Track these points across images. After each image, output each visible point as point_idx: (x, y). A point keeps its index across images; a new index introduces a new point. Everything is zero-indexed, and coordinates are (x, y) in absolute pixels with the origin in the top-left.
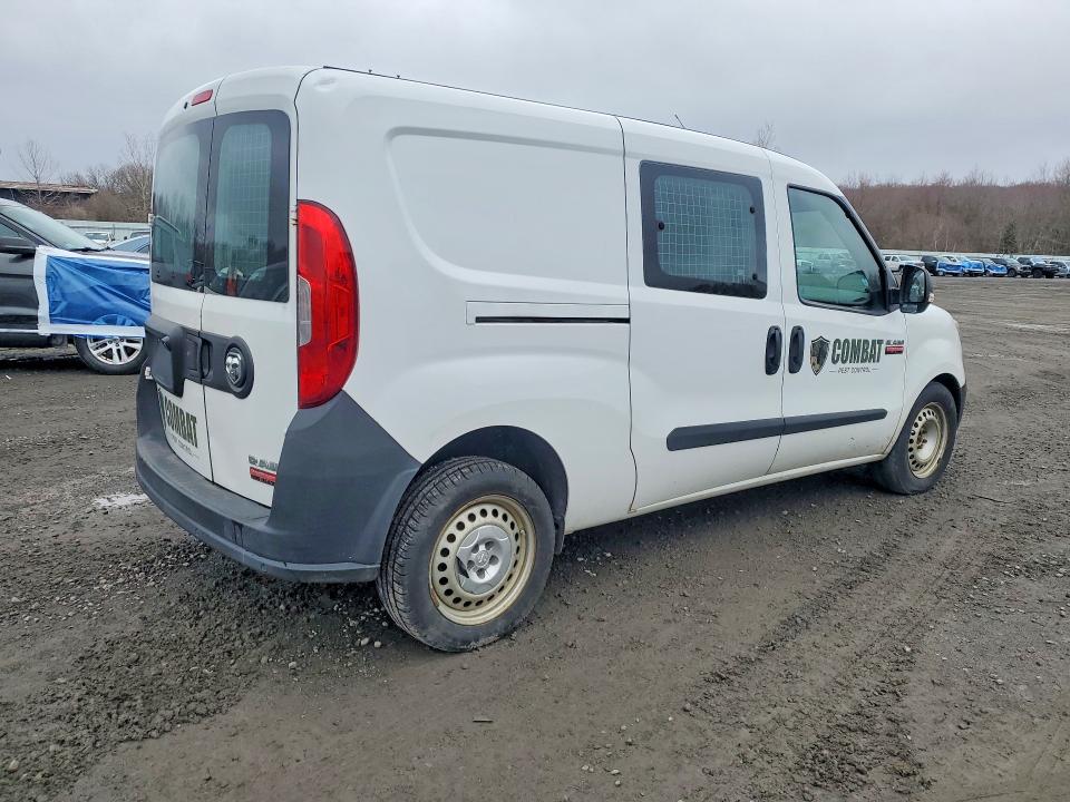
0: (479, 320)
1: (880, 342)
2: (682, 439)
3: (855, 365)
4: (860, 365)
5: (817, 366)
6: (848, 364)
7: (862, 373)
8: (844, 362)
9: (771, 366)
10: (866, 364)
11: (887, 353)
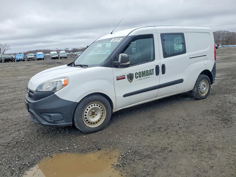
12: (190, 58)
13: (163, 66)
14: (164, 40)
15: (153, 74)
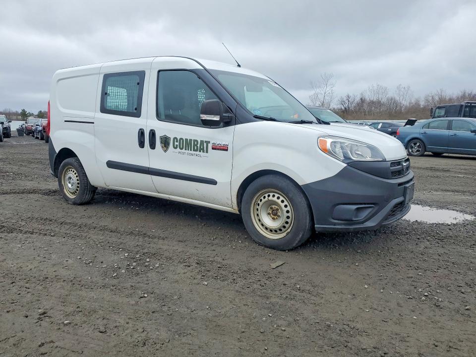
0: (65, 121)
1: (208, 142)
2: (111, 165)
3: (189, 152)
4: (192, 152)
5: (166, 148)
6: (184, 150)
7: (194, 157)
8: (182, 149)
9: (142, 144)
10: (198, 153)
11: (213, 149)
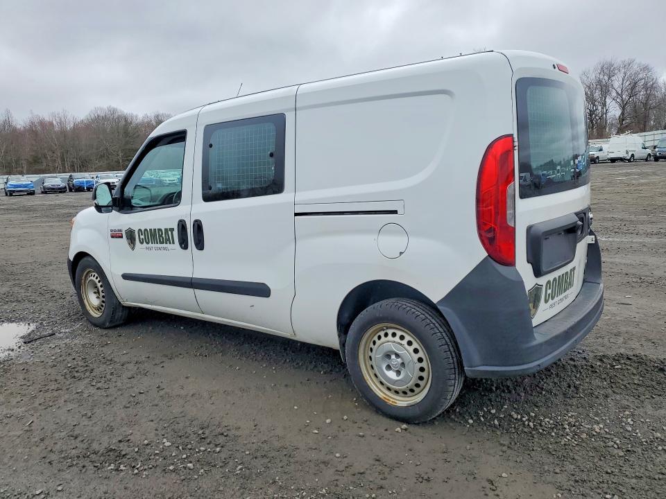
12: (296, 214)
13: (198, 227)
14: (211, 146)
15: (173, 243)
